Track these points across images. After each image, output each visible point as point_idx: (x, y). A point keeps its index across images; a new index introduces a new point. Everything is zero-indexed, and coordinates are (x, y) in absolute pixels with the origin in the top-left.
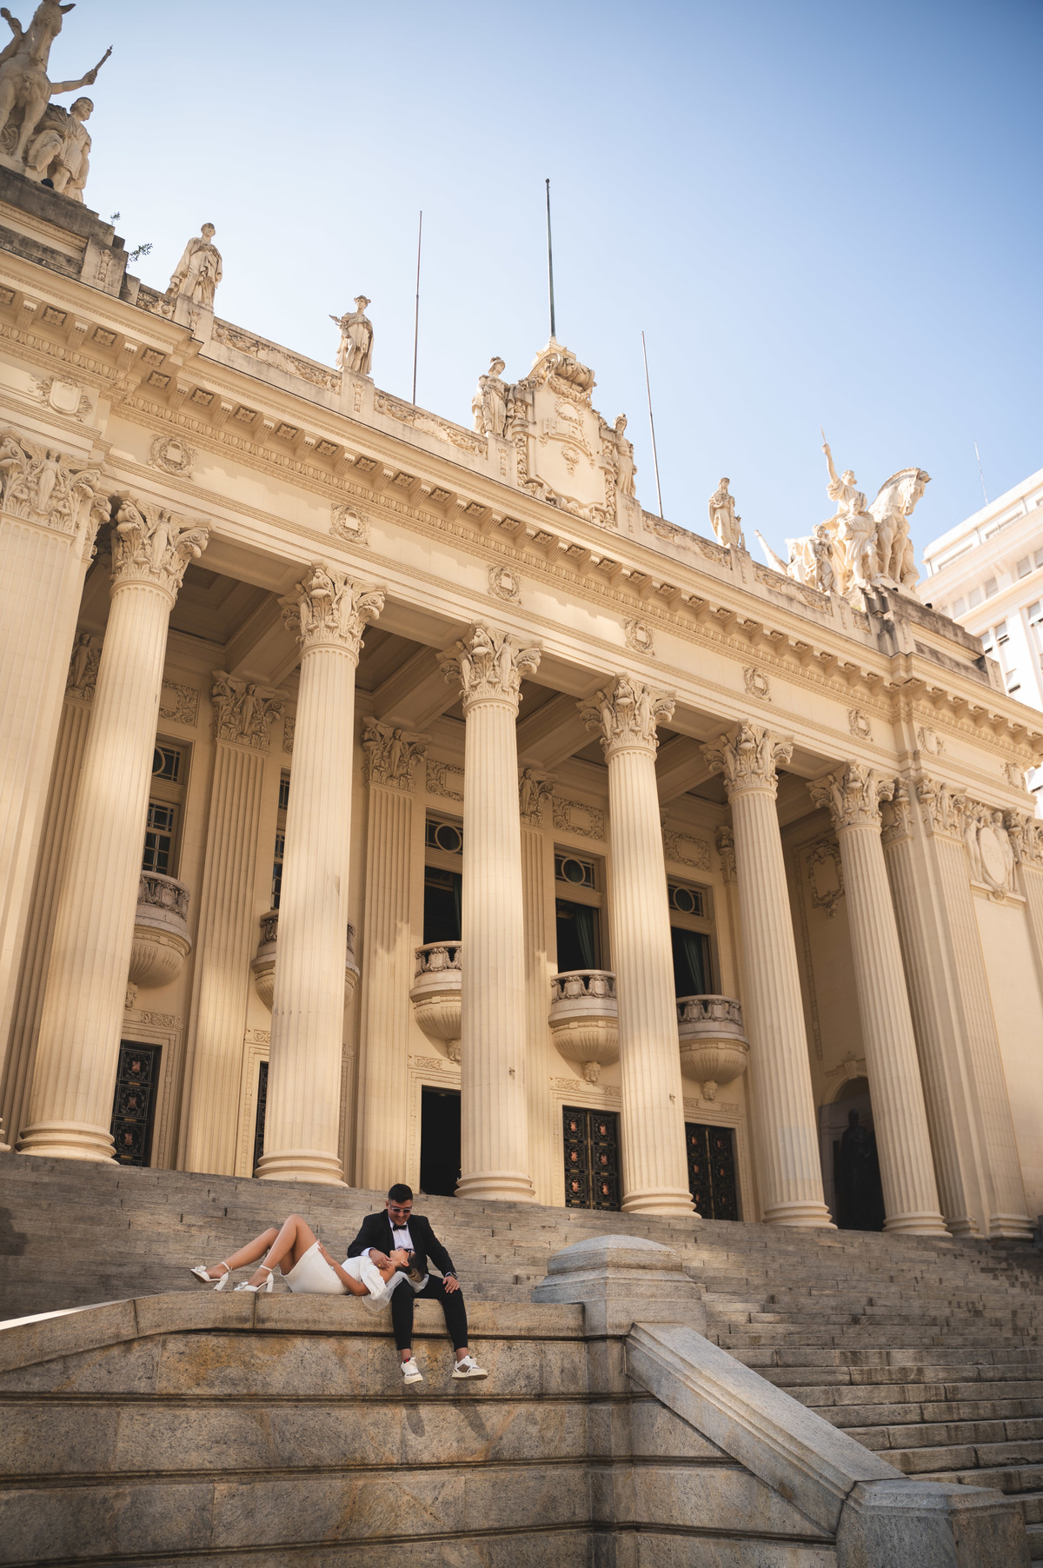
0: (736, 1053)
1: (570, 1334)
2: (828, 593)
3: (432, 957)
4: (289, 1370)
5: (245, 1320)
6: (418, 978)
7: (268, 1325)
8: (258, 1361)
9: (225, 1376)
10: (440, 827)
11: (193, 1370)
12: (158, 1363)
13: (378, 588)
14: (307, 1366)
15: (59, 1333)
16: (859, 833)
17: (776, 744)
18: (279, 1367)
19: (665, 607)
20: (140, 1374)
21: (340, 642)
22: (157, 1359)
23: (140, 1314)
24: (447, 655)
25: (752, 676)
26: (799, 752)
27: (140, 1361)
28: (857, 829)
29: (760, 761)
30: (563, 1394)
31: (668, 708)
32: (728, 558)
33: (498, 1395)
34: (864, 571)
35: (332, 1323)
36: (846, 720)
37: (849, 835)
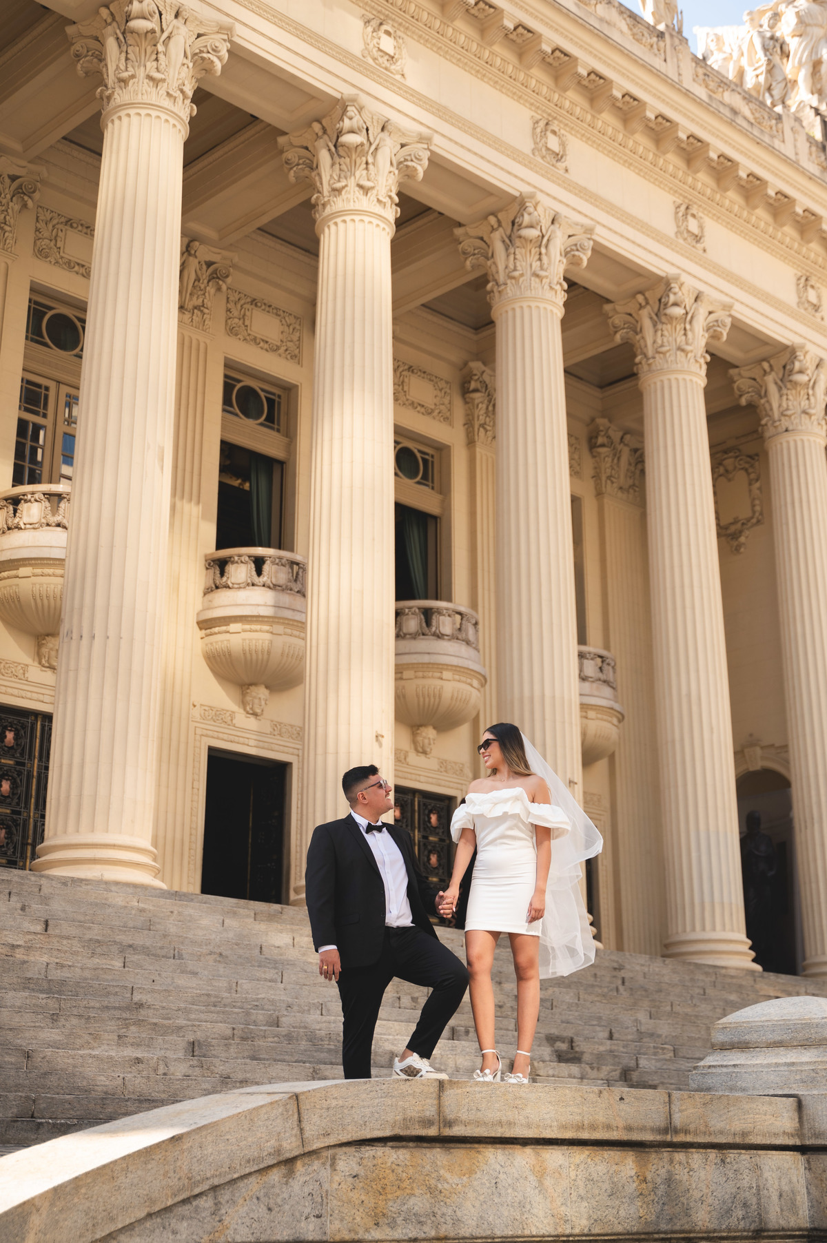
0: (609, 725)
1: (790, 1142)
2: (779, 109)
3: (231, 568)
4: (482, 1198)
5: (428, 1123)
6: (209, 596)
7: (457, 1131)
8: (446, 1186)
9: (409, 1210)
10: (239, 386)
11: (370, 1201)
12: (327, 1191)
13: (222, 29)
14: (503, 1192)
15: (210, 1150)
16: (799, 444)
17: (710, 313)
18: (471, 1194)
19: (586, 105)
20: (307, 1210)
21: (167, 103)
22: (326, 1186)
23: (305, 1116)
24: (296, 141)
25: (685, 215)
26: (738, 328)
27: (307, 1190)
28: (798, 438)
29: (689, 333)
30: (783, 1229)
31: (583, 249)
32: (661, 44)
33: (715, 1231)
34: (814, 83)
35: (529, 1126)
36: (793, 288)
37: (785, 445)
